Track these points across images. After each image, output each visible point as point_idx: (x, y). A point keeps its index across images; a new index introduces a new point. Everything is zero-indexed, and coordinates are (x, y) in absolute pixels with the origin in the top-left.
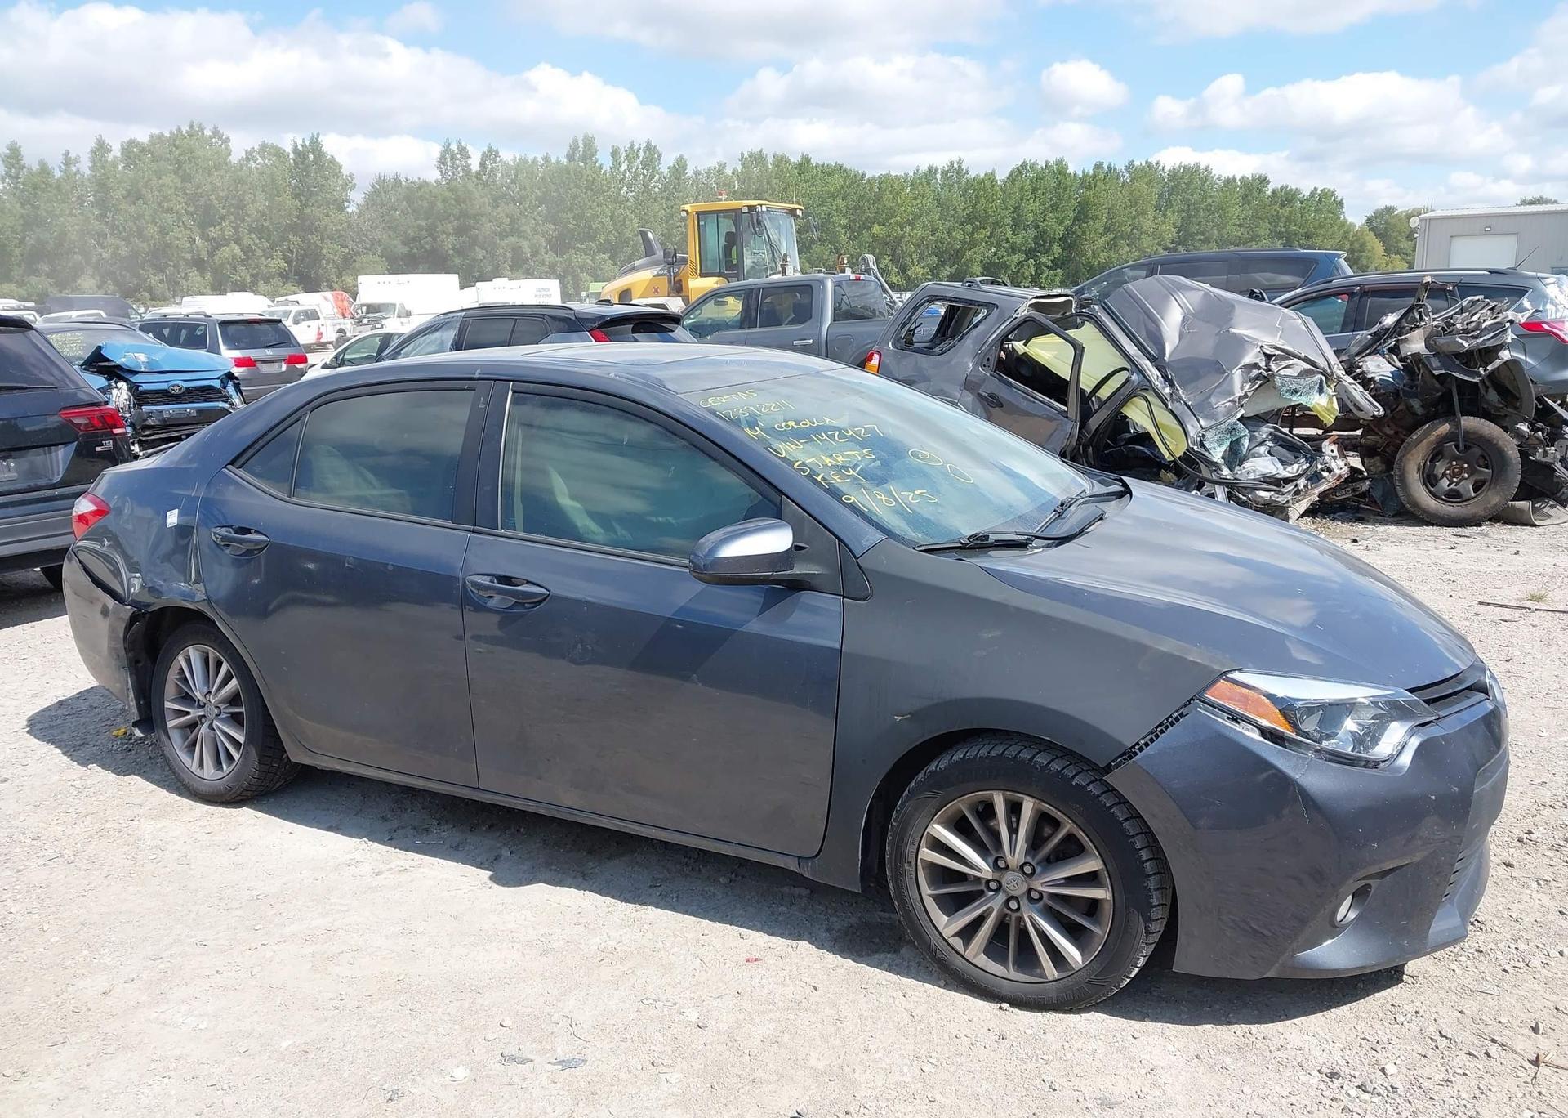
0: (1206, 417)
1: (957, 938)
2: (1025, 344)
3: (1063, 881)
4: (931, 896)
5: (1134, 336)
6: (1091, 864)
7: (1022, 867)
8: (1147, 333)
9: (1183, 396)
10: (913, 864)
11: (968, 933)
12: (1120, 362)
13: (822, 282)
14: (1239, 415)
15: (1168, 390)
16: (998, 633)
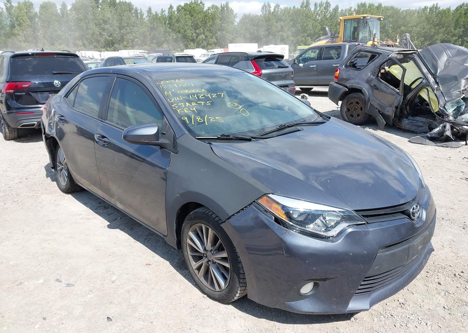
0: (448, 97)
2: (389, 68)
4: (191, 255)
5: (427, 66)
6: (225, 254)
7: (211, 251)
8: (432, 65)
9: (441, 89)
10: (186, 244)
11: (198, 269)
12: (421, 75)
13: (345, 45)
14: (462, 97)
15: (436, 86)
16: (205, 170)
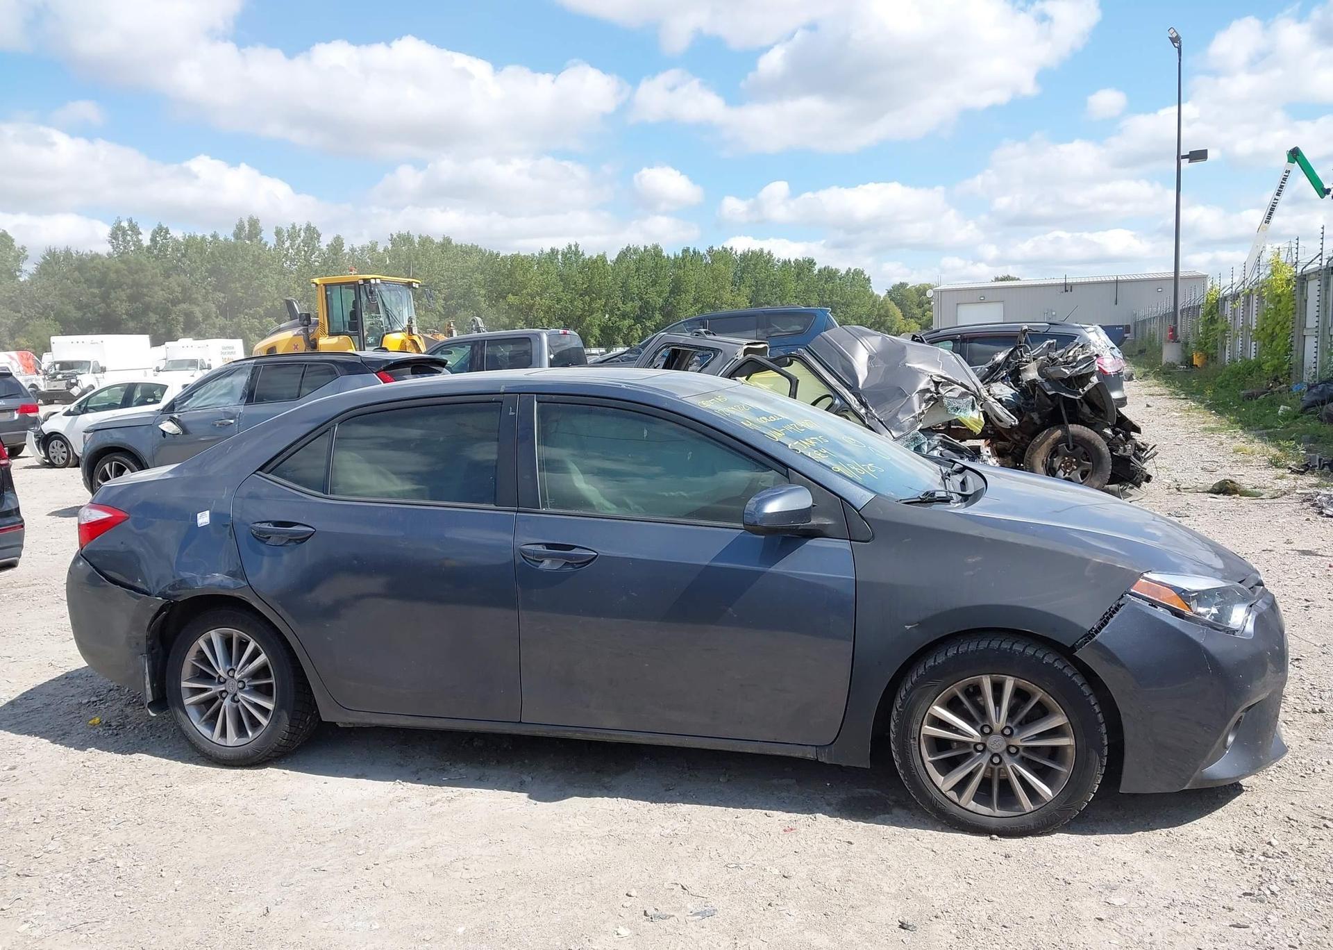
0: (897, 429)
1: (952, 792)
2: (747, 379)
3: (1035, 737)
4: (930, 762)
5: (833, 371)
6: (1059, 720)
7: (1002, 731)
8: (843, 369)
9: (876, 415)
10: (917, 739)
11: (960, 787)
12: (824, 391)
13: (538, 335)
14: (919, 427)
15: (863, 411)
16: (979, 558)
